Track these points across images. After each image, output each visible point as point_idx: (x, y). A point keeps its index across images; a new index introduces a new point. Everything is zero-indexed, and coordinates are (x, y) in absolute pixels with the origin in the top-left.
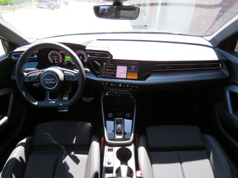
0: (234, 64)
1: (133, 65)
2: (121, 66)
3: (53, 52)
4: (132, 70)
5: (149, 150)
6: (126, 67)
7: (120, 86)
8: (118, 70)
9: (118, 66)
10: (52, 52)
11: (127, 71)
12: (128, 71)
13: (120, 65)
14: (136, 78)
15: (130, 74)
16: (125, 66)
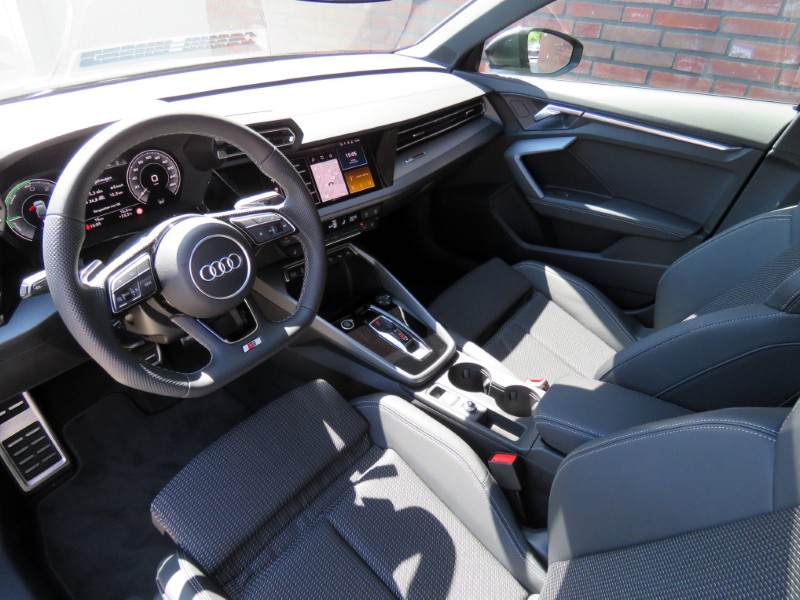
0: (507, 96)
1: (350, 149)
2: (321, 161)
3: (26, 184)
4: (352, 165)
5: (482, 341)
6: (335, 161)
7: (335, 225)
8: (317, 177)
9: (312, 167)
10: (18, 187)
11: (343, 172)
12: (347, 171)
13: (318, 160)
14: (371, 184)
15: (355, 179)
16: (330, 159)
